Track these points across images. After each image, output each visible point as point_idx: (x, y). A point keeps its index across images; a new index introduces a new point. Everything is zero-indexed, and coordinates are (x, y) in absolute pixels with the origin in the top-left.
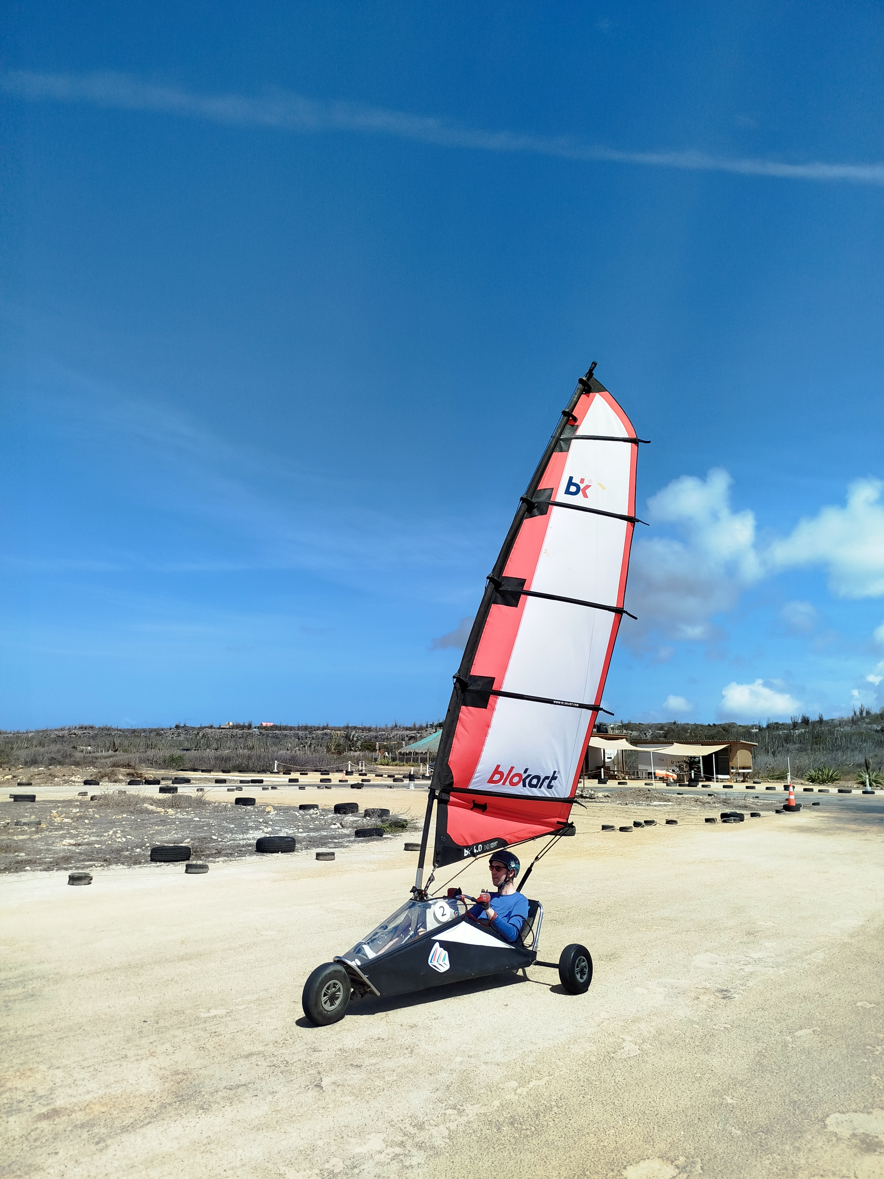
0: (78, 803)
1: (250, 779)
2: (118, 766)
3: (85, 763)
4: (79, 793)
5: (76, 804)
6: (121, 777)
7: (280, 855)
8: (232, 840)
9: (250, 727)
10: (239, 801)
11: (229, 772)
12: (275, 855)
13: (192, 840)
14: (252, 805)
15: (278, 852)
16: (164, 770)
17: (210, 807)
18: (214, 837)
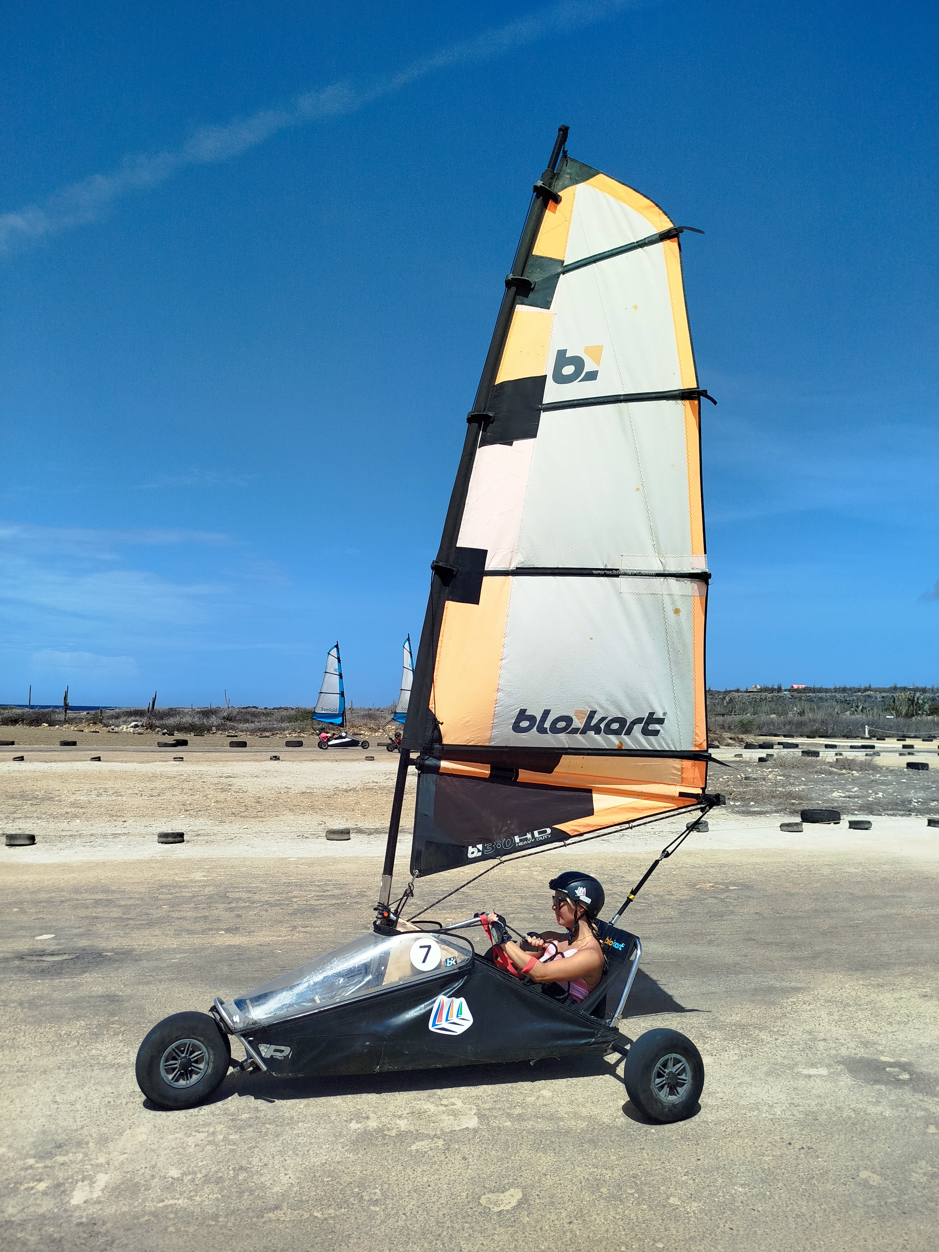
9: (779, 690)
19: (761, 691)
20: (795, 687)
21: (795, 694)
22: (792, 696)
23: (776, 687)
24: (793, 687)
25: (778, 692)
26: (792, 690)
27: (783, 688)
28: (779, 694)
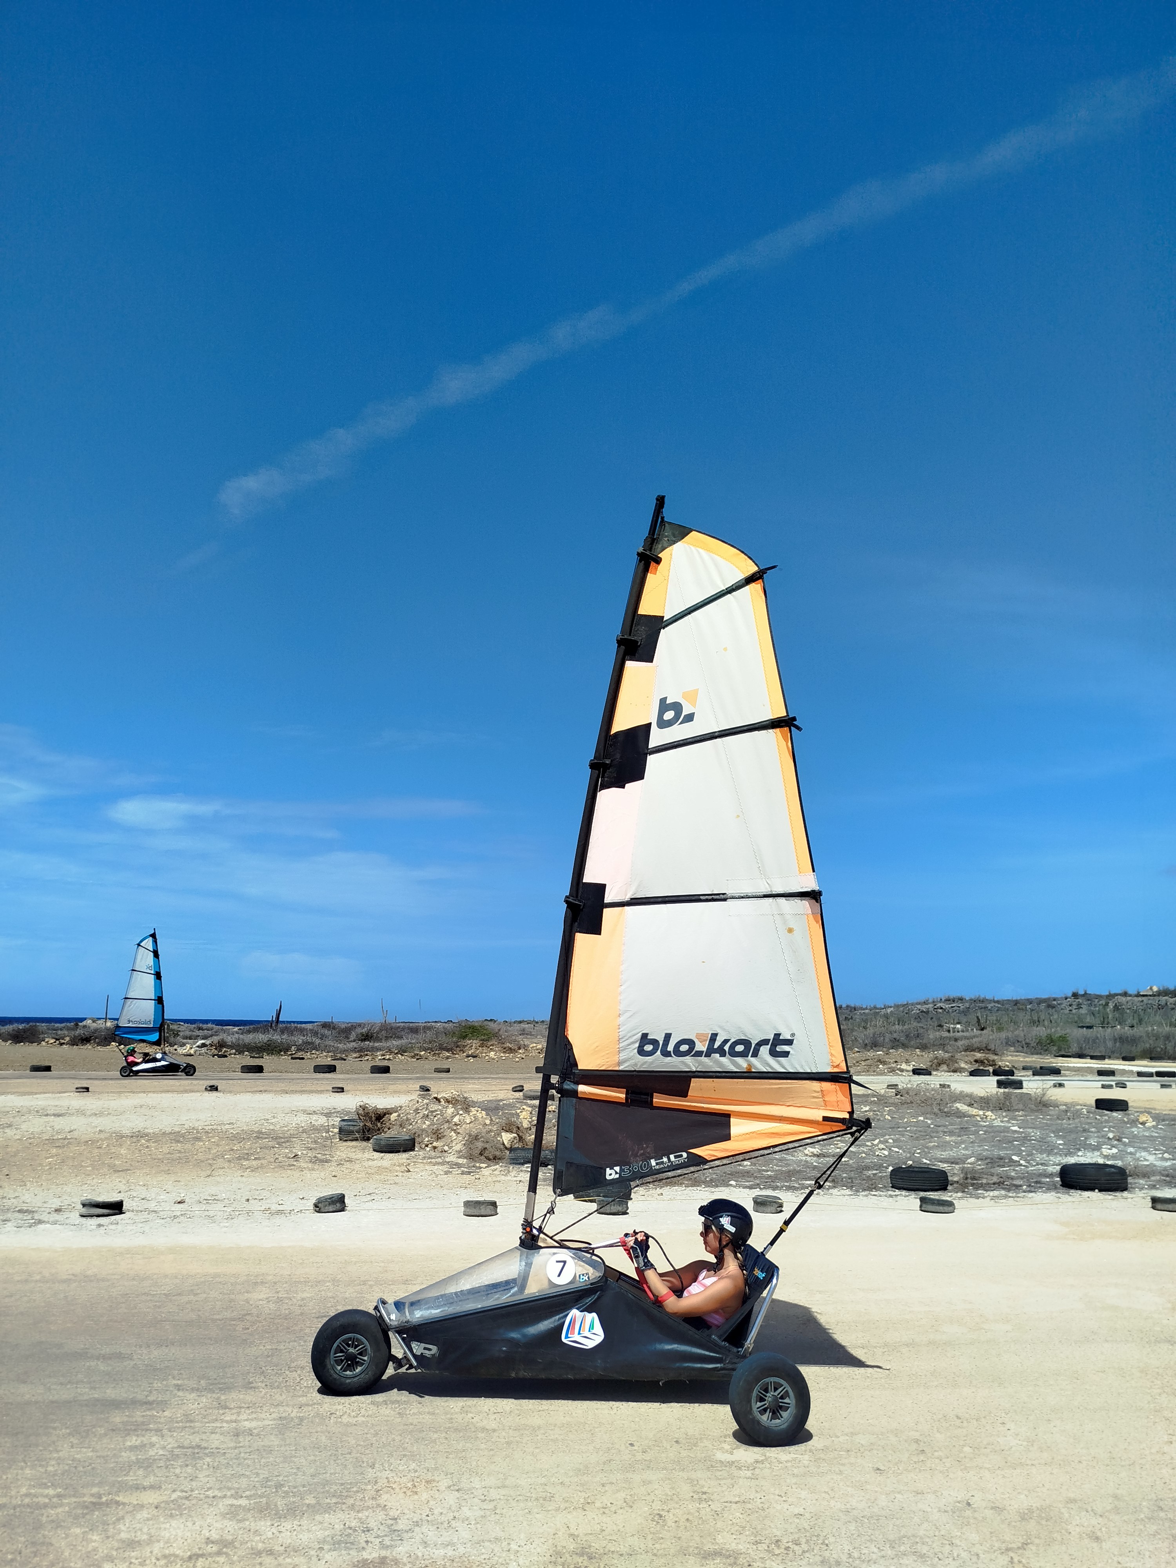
0: (876, 1099)
1: (1153, 1070)
2: (973, 1050)
3: (934, 1045)
4: (888, 1086)
5: (872, 1099)
6: (963, 1065)
7: (1095, 1195)
8: (1042, 1164)
10: (1102, 1104)
11: (1132, 1059)
12: (1087, 1194)
13: (978, 1160)
14: (1122, 1110)
15: (1093, 1189)
16: (1036, 1056)
17: (1053, 1111)
18: (1015, 1158)
19: (1159, 994)
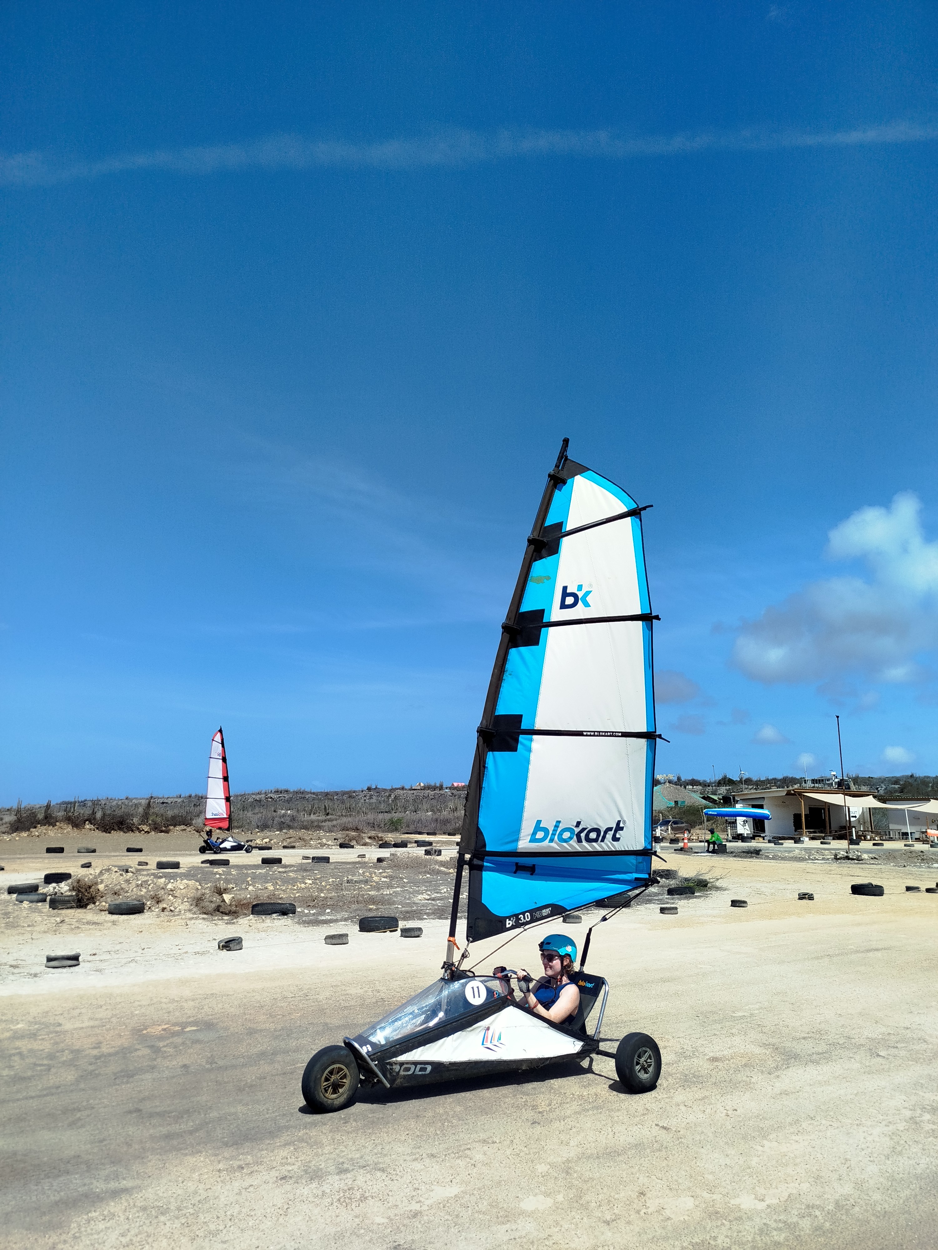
9: (441, 788)
19: (424, 788)
20: (456, 784)
21: (455, 792)
22: (452, 794)
23: (438, 785)
24: (453, 785)
25: (440, 790)
26: (452, 788)
27: (444, 786)
28: (441, 792)
